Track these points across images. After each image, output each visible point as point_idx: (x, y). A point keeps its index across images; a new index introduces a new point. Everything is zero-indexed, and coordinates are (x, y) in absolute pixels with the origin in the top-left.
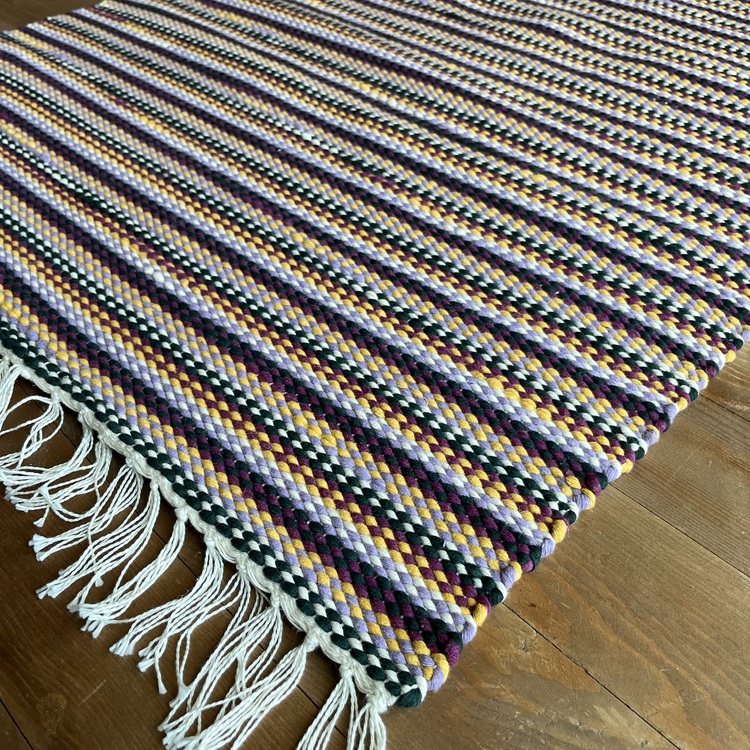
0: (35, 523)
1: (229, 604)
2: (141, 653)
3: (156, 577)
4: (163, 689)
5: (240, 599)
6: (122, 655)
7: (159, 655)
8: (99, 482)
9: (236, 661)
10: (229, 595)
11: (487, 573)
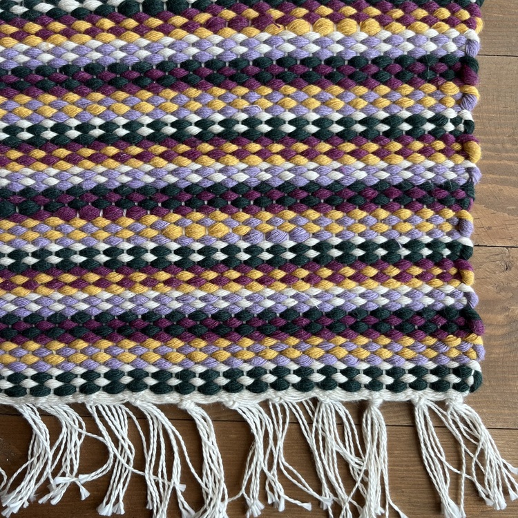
0: (83, 498)
1: (288, 420)
2: (270, 502)
3: (217, 450)
4: (308, 506)
5: (290, 410)
6: (260, 513)
7: (282, 493)
8: (81, 427)
9: (338, 453)
10: (280, 415)
11: (448, 240)
